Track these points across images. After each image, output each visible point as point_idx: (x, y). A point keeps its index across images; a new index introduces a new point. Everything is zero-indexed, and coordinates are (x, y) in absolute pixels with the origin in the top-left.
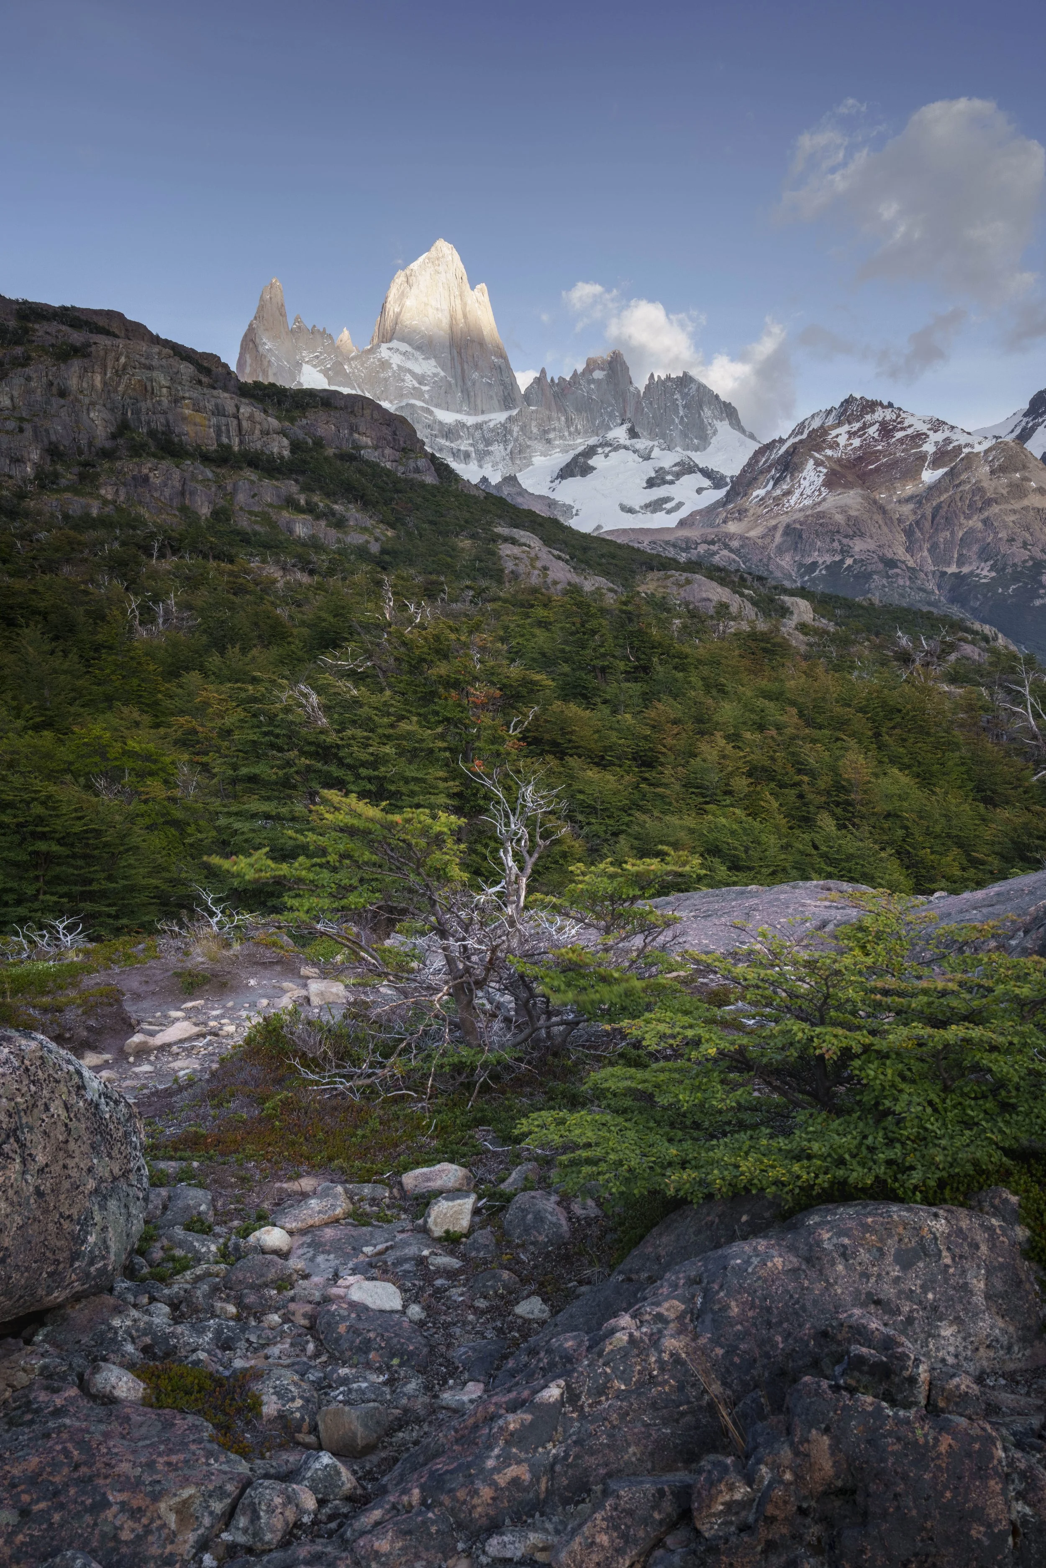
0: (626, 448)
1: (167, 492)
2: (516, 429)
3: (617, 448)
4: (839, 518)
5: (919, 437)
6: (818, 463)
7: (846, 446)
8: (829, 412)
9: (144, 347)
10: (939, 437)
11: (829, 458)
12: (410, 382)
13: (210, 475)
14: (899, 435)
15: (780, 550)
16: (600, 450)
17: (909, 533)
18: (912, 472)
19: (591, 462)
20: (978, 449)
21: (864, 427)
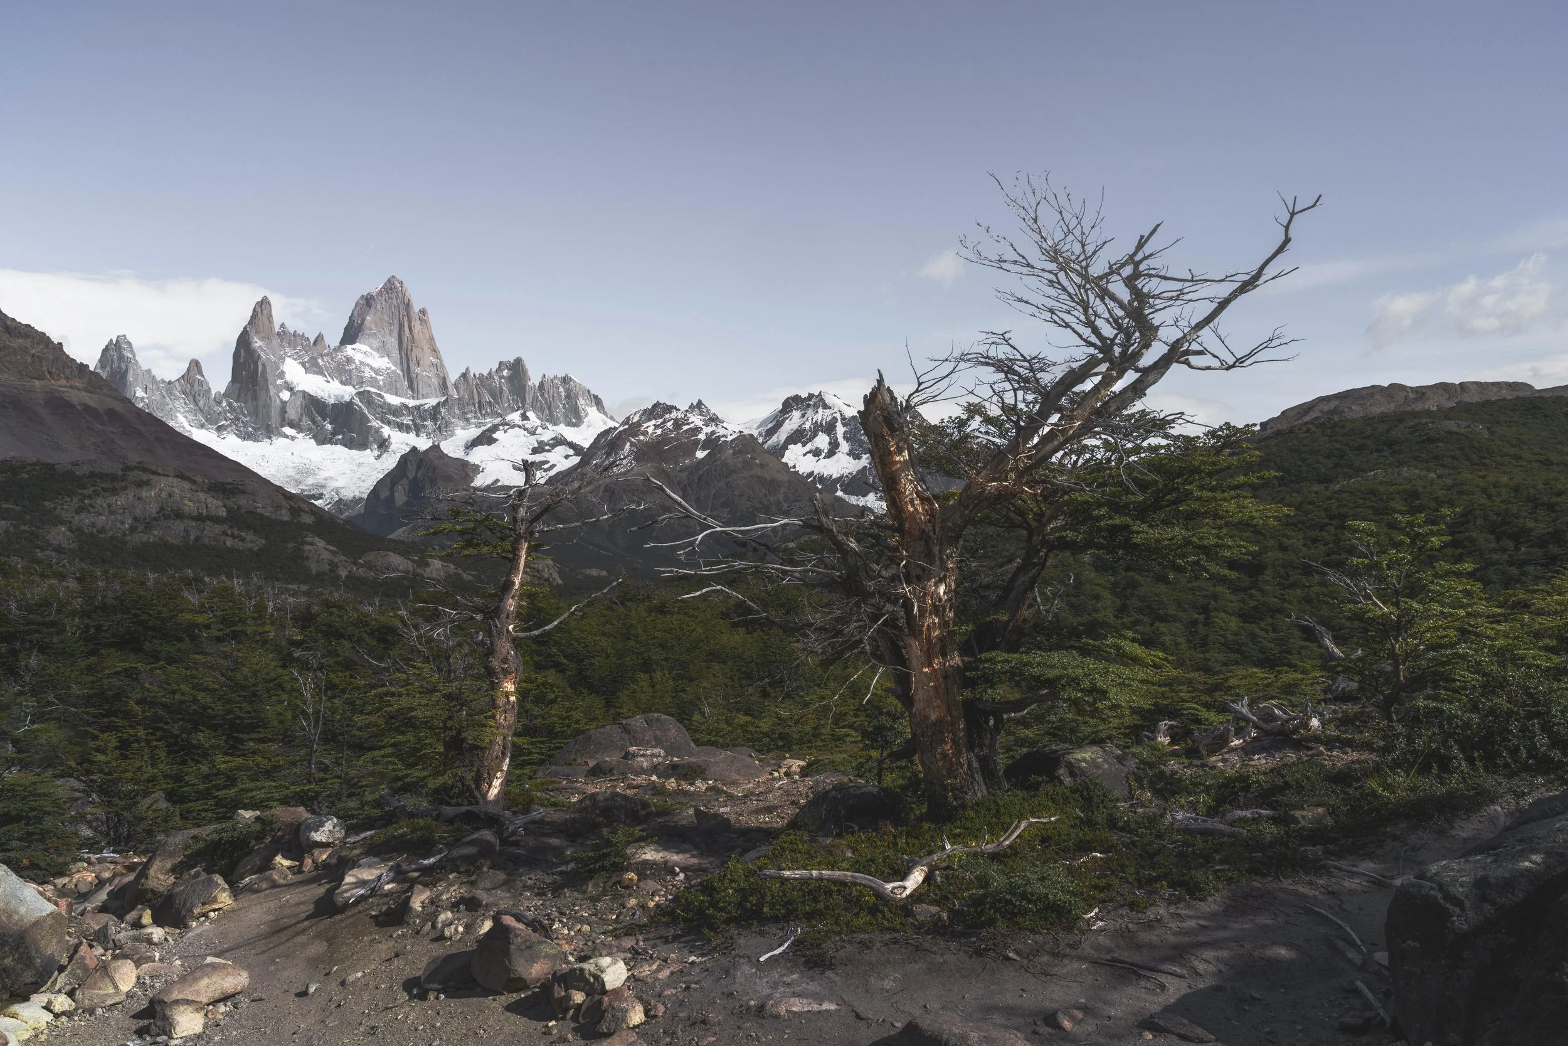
0: (519, 426)
1: (178, 531)
2: (443, 410)
3: (513, 427)
6: (633, 445)
10: (708, 430)
12: (368, 373)
16: (501, 428)
18: (690, 453)
19: (494, 436)
20: (729, 439)
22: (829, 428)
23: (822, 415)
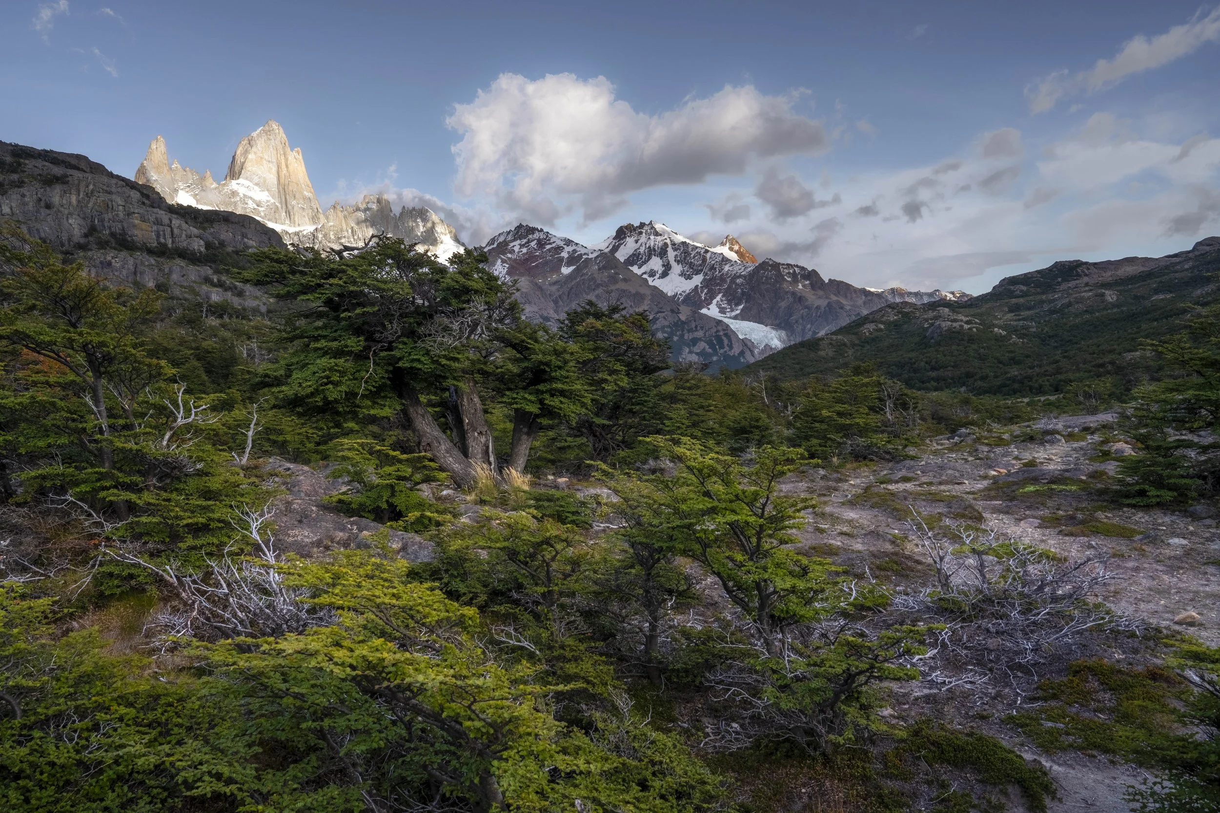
1: (124, 272)
5: (559, 249)
6: (503, 261)
7: (518, 252)
8: (508, 233)
9: (105, 179)
10: (570, 249)
11: (509, 259)
12: (251, 204)
13: (153, 262)
14: (548, 247)
17: (556, 302)
18: (557, 269)
20: (591, 256)
22: (662, 252)
23: (656, 242)
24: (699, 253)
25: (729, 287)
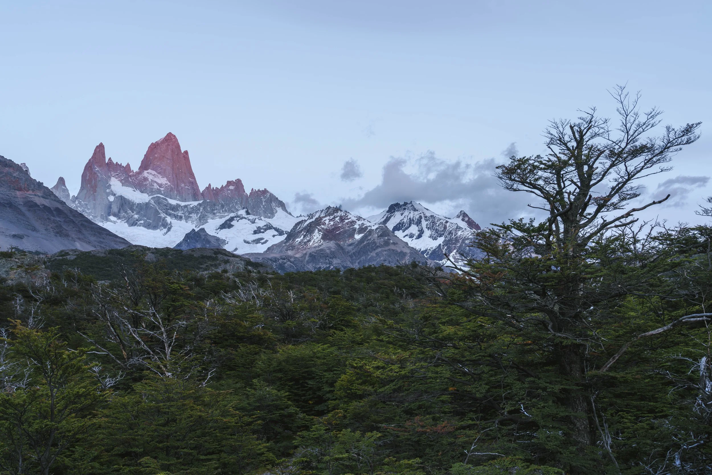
0: (245, 218)
2: (201, 208)
3: (242, 218)
4: (328, 251)
5: (353, 223)
6: (319, 231)
7: (328, 224)
8: (322, 211)
10: (360, 222)
11: (322, 228)
12: (156, 186)
14: (346, 221)
15: (308, 262)
16: (235, 219)
17: (351, 256)
18: (352, 236)
19: (232, 223)
20: (374, 228)
21: (334, 218)
22: (418, 222)
23: (414, 215)
24: (442, 223)
25: (461, 245)
